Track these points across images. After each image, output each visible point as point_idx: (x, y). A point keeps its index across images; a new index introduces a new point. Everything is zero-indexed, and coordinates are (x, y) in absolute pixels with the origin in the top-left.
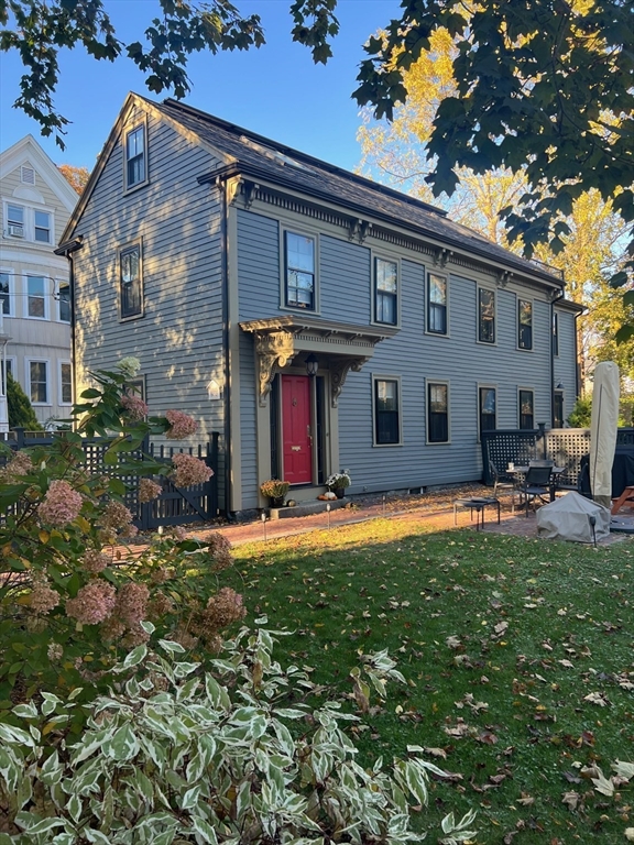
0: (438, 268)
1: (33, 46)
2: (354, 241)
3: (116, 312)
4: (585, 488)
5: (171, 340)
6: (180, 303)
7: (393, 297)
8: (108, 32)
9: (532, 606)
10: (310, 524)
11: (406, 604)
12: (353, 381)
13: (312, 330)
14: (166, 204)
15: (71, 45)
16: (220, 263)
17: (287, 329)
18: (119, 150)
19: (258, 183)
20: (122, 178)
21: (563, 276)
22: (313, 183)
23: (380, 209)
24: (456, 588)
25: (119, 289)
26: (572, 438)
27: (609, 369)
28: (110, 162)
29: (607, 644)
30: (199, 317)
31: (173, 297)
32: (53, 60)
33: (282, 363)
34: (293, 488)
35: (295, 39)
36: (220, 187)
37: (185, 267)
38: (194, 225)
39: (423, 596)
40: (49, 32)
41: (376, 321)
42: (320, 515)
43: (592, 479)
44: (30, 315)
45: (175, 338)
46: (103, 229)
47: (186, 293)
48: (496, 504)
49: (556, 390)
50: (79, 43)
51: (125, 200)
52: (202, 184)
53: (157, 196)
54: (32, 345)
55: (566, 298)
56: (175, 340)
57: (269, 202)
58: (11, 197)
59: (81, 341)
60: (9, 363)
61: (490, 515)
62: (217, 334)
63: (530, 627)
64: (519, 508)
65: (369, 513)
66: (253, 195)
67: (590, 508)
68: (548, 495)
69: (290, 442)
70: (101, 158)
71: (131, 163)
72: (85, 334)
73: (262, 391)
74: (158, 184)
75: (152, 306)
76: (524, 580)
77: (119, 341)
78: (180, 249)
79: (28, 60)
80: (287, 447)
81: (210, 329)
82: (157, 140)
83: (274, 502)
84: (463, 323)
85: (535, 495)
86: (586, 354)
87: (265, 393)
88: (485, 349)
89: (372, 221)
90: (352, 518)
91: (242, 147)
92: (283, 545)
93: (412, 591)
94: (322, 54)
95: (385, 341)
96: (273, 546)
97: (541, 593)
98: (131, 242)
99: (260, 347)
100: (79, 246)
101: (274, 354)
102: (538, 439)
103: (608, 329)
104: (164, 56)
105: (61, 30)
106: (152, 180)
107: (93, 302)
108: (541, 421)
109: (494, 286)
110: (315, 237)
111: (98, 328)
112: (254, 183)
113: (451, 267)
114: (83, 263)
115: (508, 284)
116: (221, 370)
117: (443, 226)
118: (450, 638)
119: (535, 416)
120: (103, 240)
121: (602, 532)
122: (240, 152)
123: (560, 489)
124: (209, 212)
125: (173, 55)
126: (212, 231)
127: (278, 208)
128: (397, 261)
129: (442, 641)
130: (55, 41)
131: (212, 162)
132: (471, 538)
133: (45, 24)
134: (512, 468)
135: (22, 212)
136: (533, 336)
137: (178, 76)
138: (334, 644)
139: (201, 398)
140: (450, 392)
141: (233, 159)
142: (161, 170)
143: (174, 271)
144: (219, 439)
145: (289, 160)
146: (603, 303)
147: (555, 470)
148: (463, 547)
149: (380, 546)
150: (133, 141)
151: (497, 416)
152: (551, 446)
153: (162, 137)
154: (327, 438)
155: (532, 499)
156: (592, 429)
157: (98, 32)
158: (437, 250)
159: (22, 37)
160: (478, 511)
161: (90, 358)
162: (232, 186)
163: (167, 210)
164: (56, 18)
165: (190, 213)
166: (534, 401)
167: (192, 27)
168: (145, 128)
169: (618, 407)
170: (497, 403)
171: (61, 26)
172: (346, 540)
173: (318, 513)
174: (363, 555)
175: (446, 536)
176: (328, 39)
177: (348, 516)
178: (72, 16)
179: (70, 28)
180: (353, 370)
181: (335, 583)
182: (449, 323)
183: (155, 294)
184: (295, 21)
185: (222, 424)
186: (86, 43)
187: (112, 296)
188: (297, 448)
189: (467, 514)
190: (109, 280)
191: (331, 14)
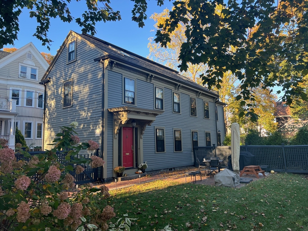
0: (176, 90)
1: (41, 17)
2: (148, 81)
3: (61, 105)
4: (230, 167)
5: (82, 115)
6: (86, 102)
7: (162, 100)
8: (68, 14)
9: (215, 210)
10: (133, 183)
11: (170, 211)
12: (148, 129)
13: (134, 111)
14: (82, 68)
15: (55, 17)
16: (101, 88)
17: (125, 111)
18: (66, 49)
19: (115, 61)
20: (66, 58)
21: (218, 94)
22: (134, 62)
23: (157, 71)
24: (188, 205)
25: (63, 97)
26: (224, 149)
27: (236, 125)
28: (62, 53)
29: (242, 223)
30: (93, 107)
31: (83, 99)
32: (48, 22)
33: (123, 123)
34: (126, 169)
35: (133, 20)
36: (102, 62)
37: (88, 89)
38: (92, 75)
39: (176, 208)
40: (48, 12)
41: (156, 108)
42: (136, 179)
43: (232, 164)
44: (26, 105)
45: (84, 114)
46: (58, 76)
47: (88, 98)
48: (200, 174)
49: (218, 132)
50: (58, 16)
51: (67, 66)
52: (95, 61)
53: (79, 65)
54: (26, 116)
55: (220, 101)
56: (84, 115)
57: (119, 68)
58: (23, 63)
59: (47, 115)
60: (17, 123)
61: (198, 178)
62: (99, 113)
63: (215, 218)
64: (208, 175)
65: (155, 178)
66: (113, 65)
67: (233, 174)
68: (218, 170)
69: (125, 152)
70: (59, 51)
71: (70, 54)
72: (49, 112)
73: (116, 133)
74: (79, 61)
75: (75, 103)
76: (211, 201)
77: (62, 115)
78: (86, 83)
79: (39, 21)
80: (124, 154)
81: (96, 111)
82: (80, 46)
83: (119, 175)
84: (185, 109)
85: (213, 170)
86: (227, 120)
87: (117, 134)
88: (193, 118)
89: (154, 75)
90: (148, 180)
91: (109, 49)
92: (123, 191)
93: (172, 207)
94: (141, 25)
95: (159, 115)
96: (119, 191)
97: (218, 206)
98: (68, 80)
99: (115, 117)
100: (49, 81)
101: (120, 119)
102: (213, 150)
103: (234, 111)
104: (88, 22)
105: (51, 12)
106: (77, 59)
107: (53, 101)
108: (214, 143)
109: (196, 97)
110: (135, 80)
111: (54, 110)
112: (114, 62)
113: (181, 90)
114: (50, 87)
115: (200, 96)
116: (100, 125)
117: (178, 77)
118: (187, 223)
119: (211, 142)
120: (58, 79)
121: (237, 183)
122: (109, 51)
123: (222, 168)
124: (98, 70)
125: (91, 22)
126: (99, 77)
127: (122, 70)
128: (163, 88)
129: (184, 224)
130: (49, 16)
131: (99, 54)
132: (192, 186)
133: (46, 10)
134: (205, 160)
135: (26, 69)
136: (209, 114)
137: (92, 29)
138: (145, 227)
139: (93, 136)
140: (182, 133)
141: (107, 54)
142: (80, 56)
143: (84, 90)
144: (99, 151)
145: (126, 54)
146: (232, 103)
147: (219, 161)
148: (189, 190)
149: (159, 190)
150: (71, 46)
151: (198, 142)
152: (218, 152)
153: (81, 45)
154: (139, 150)
155: (212, 172)
156: (231, 146)
157: (65, 13)
158: (176, 85)
159: (37, 14)
160: (194, 176)
161: (50, 121)
162: (106, 62)
163: (83, 70)
164: (50, 8)
165: (91, 71)
166: (211, 136)
167: (98, 14)
168: (76, 42)
169: (240, 138)
170: (198, 137)
171: (52, 11)
172: (146, 188)
173: (135, 179)
174: (153, 194)
175: (183, 186)
176: (143, 20)
177: (147, 179)
178: (56, 8)
179: (55, 12)
180: (148, 125)
181: (144, 205)
182: (181, 109)
183: (76, 98)
184: (133, 15)
185: (100, 145)
186: (60, 16)
187: (60, 99)
188: (128, 154)
189: (190, 178)
190: (59, 93)
191: (144, 13)
